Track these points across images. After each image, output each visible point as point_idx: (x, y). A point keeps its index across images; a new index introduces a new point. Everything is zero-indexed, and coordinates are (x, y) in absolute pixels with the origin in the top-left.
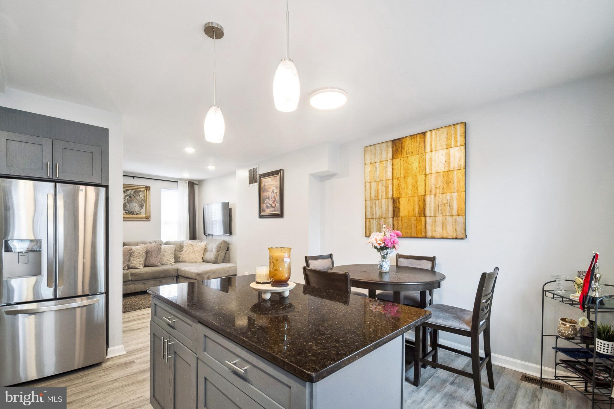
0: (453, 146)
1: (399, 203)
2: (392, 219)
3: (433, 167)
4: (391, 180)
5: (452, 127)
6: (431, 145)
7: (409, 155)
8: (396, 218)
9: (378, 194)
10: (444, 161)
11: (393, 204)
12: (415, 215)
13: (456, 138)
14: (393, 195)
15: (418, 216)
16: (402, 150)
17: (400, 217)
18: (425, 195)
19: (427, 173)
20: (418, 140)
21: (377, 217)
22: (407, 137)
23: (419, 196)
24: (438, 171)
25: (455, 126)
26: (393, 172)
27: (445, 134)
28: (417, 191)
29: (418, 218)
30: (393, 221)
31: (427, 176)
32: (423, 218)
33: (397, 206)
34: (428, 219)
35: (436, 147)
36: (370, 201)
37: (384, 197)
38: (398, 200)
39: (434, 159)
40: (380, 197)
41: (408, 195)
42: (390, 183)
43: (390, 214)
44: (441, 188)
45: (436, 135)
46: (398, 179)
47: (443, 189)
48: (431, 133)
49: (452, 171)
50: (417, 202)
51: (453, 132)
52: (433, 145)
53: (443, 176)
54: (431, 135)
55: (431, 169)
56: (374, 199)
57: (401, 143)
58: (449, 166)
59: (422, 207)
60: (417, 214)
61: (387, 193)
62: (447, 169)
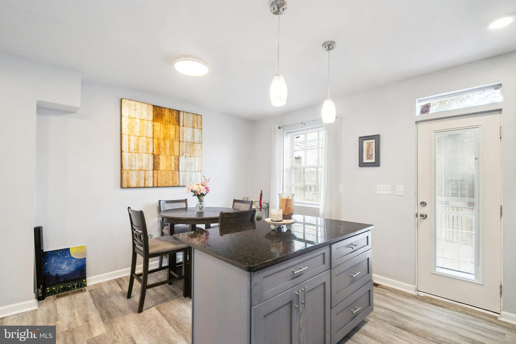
0: (196, 128)
1: (159, 158)
2: (152, 172)
3: (184, 137)
4: (152, 139)
5: (196, 116)
6: (183, 122)
7: (167, 123)
8: (156, 171)
9: (138, 148)
10: (191, 135)
11: (154, 159)
12: (172, 170)
13: (197, 123)
14: (153, 152)
15: (174, 170)
16: (162, 117)
17: (159, 170)
18: (179, 156)
19: (181, 140)
20: (175, 114)
21: (137, 169)
22: (166, 108)
23: (175, 156)
24: (187, 141)
25: (198, 116)
26: (153, 132)
27: (192, 117)
28: (173, 152)
29: (174, 172)
30: (153, 173)
31: (181, 143)
32: (177, 172)
33: (157, 161)
34: (181, 173)
35: (186, 124)
36: (128, 154)
37: (144, 151)
38: (158, 157)
39: (185, 132)
40: (140, 151)
41: (167, 154)
42: (151, 140)
43: (151, 167)
44: (189, 153)
45: (186, 116)
46: (158, 139)
47: (190, 154)
48: (184, 113)
49: (196, 143)
50: (173, 160)
51: (196, 119)
52: (185, 122)
53: (191, 145)
54: (184, 115)
55: (183, 139)
56: (133, 152)
57: (161, 111)
58: (194, 140)
59: (177, 164)
60: (173, 169)
61: (148, 149)
62: (192, 141)
